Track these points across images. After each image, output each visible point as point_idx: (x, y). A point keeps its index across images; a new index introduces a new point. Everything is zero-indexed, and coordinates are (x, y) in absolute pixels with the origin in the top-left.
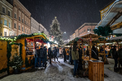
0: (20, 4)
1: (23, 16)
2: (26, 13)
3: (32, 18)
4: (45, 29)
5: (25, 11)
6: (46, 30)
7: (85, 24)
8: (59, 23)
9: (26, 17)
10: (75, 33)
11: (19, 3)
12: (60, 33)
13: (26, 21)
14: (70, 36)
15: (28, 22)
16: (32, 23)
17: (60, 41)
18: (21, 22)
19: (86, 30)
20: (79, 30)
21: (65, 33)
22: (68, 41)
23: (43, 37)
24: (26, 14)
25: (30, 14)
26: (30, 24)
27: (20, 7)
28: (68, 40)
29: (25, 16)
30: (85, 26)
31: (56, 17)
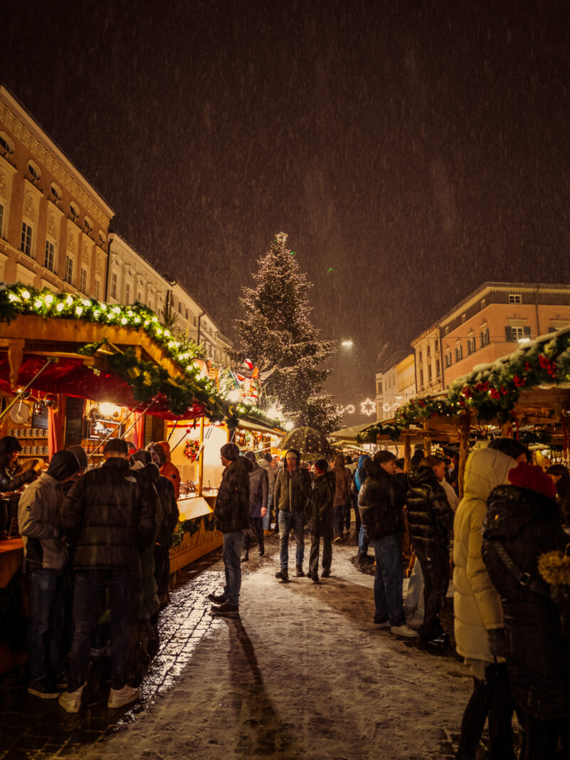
0: (41, 141)
1: (57, 223)
2: (93, 220)
3: (119, 243)
4: (205, 318)
5: (72, 188)
6: (215, 329)
7: (488, 289)
8: (303, 276)
9: (74, 229)
10: (413, 351)
11: (33, 133)
12: (311, 350)
13: (71, 255)
14: (378, 376)
15: (84, 267)
16: (119, 275)
17: (310, 407)
18: (36, 265)
19: (498, 333)
20: (442, 334)
21: (348, 344)
22: (364, 411)
23: (156, 353)
24: (77, 211)
25: (104, 212)
26: (100, 279)
27: (35, 161)
28: (363, 404)
29: (70, 224)
30: (487, 304)
31: (285, 236)
